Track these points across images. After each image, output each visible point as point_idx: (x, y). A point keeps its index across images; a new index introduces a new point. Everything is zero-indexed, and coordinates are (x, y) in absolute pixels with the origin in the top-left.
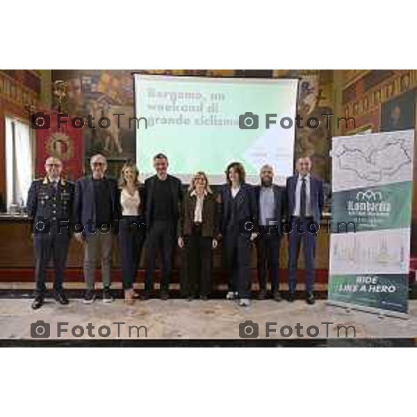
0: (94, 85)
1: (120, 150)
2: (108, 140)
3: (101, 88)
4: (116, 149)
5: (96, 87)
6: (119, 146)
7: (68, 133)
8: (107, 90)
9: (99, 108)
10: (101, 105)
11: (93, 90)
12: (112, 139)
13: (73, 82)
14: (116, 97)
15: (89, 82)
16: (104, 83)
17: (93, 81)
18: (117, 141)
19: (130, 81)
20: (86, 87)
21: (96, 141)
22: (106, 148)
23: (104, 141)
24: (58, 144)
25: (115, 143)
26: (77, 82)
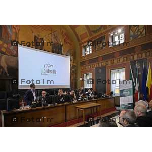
25: (5, 73)
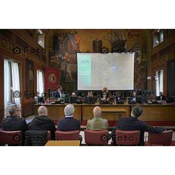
1: (72, 79)
2: (67, 75)
3: (65, 58)
4: (70, 78)
7: (54, 73)
9: (65, 65)
10: (65, 64)
11: (62, 59)
12: (69, 75)
15: (61, 56)
16: (66, 56)
17: (63, 56)
18: (71, 76)
19: (75, 55)
20: (60, 58)
21: (63, 76)
22: (67, 78)
23: (66, 76)
24: (52, 78)
26: (57, 56)
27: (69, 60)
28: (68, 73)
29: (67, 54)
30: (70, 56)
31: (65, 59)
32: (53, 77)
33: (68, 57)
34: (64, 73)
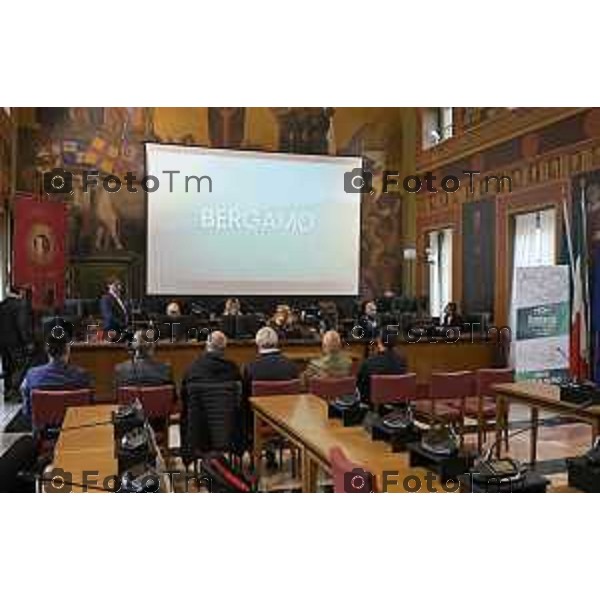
0: (81, 154)
1: (119, 246)
2: (100, 231)
3: (91, 158)
4: (112, 244)
5: (84, 157)
6: (117, 241)
8: (100, 161)
11: (79, 160)
12: (106, 228)
13: (50, 150)
14: (113, 171)
15: (73, 150)
16: (95, 151)
17: (79, 149)
18: (114, 234)
21: (82, 234)
22: (98, 244)
23: (94, 232)
25: (111, 236)
26: (56, 149)
27: (107, 167)
28: (102, 224)
29: (98, 144)
30: (113, 152)
31: (88, 161)
32: (43, 236)
33: (103, 155)
34: (85, 221)
